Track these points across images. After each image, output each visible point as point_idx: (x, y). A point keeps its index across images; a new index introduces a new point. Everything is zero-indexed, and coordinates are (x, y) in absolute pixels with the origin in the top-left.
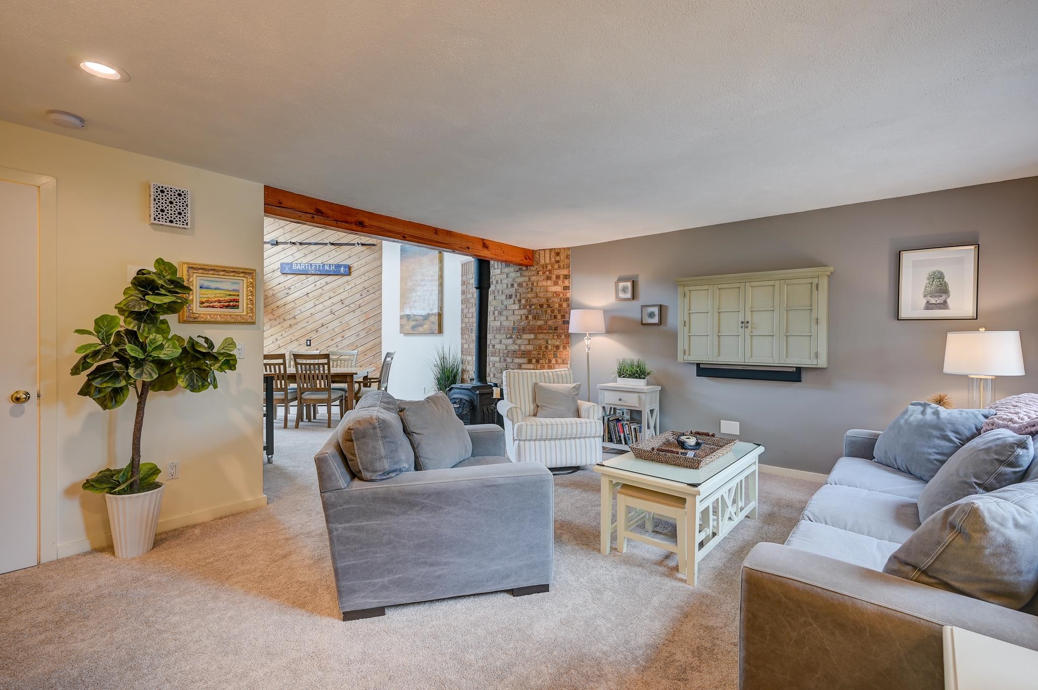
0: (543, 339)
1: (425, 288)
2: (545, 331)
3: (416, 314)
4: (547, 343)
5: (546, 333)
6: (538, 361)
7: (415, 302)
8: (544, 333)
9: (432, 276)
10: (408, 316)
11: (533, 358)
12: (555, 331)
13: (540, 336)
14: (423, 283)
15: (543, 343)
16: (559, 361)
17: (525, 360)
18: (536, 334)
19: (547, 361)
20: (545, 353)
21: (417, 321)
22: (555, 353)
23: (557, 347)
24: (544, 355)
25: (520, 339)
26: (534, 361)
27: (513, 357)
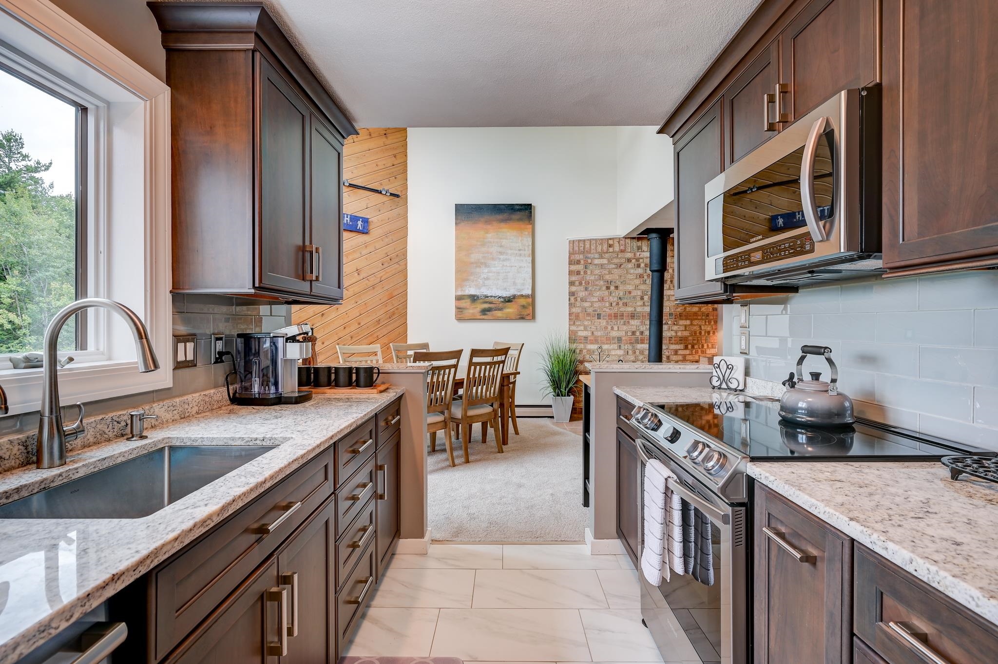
0: (697, 325)
1: (505, 263)
2: (699, 318)
3: (489, 295)
4: (701, 329)
5: (700, 319)
6: (693, 347)
7: (487, 279)
8: (699, 319)
9: (520, 250)
10: (474, 298)
11: (689, 344)
12: (707, 318)
13: (695, 322)
14: (502, 257)
15: (697, 328)
16: (710, 346)
17: (681, 346)
18: (692, 320)
19: (700, 346)
20: (699, 338)
21: (491, 303)
22: (707, 338)
23: (709, 333)
24: (698, 340)
25: (677, 325)
26: (690, 346)
27: (669, 343)
